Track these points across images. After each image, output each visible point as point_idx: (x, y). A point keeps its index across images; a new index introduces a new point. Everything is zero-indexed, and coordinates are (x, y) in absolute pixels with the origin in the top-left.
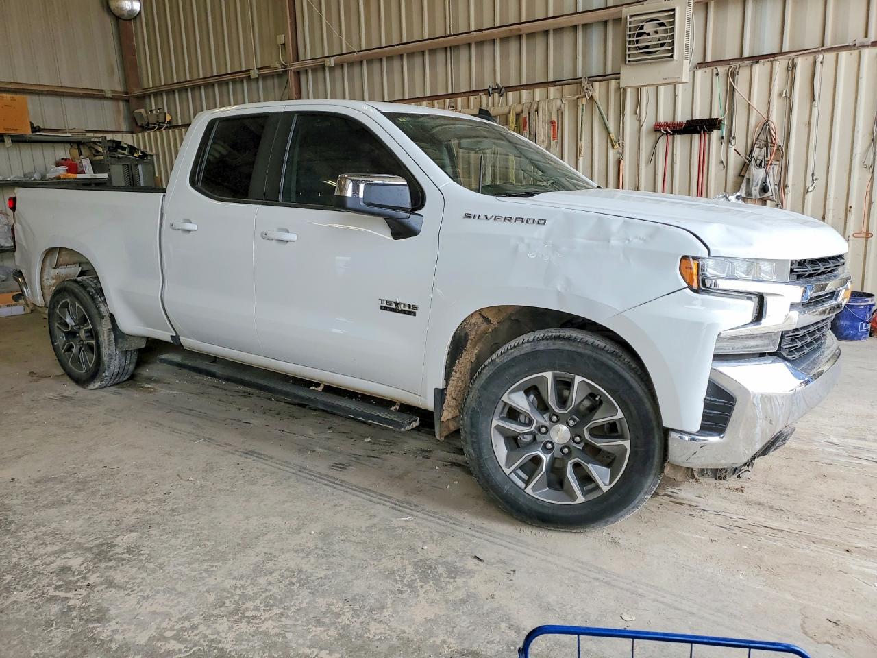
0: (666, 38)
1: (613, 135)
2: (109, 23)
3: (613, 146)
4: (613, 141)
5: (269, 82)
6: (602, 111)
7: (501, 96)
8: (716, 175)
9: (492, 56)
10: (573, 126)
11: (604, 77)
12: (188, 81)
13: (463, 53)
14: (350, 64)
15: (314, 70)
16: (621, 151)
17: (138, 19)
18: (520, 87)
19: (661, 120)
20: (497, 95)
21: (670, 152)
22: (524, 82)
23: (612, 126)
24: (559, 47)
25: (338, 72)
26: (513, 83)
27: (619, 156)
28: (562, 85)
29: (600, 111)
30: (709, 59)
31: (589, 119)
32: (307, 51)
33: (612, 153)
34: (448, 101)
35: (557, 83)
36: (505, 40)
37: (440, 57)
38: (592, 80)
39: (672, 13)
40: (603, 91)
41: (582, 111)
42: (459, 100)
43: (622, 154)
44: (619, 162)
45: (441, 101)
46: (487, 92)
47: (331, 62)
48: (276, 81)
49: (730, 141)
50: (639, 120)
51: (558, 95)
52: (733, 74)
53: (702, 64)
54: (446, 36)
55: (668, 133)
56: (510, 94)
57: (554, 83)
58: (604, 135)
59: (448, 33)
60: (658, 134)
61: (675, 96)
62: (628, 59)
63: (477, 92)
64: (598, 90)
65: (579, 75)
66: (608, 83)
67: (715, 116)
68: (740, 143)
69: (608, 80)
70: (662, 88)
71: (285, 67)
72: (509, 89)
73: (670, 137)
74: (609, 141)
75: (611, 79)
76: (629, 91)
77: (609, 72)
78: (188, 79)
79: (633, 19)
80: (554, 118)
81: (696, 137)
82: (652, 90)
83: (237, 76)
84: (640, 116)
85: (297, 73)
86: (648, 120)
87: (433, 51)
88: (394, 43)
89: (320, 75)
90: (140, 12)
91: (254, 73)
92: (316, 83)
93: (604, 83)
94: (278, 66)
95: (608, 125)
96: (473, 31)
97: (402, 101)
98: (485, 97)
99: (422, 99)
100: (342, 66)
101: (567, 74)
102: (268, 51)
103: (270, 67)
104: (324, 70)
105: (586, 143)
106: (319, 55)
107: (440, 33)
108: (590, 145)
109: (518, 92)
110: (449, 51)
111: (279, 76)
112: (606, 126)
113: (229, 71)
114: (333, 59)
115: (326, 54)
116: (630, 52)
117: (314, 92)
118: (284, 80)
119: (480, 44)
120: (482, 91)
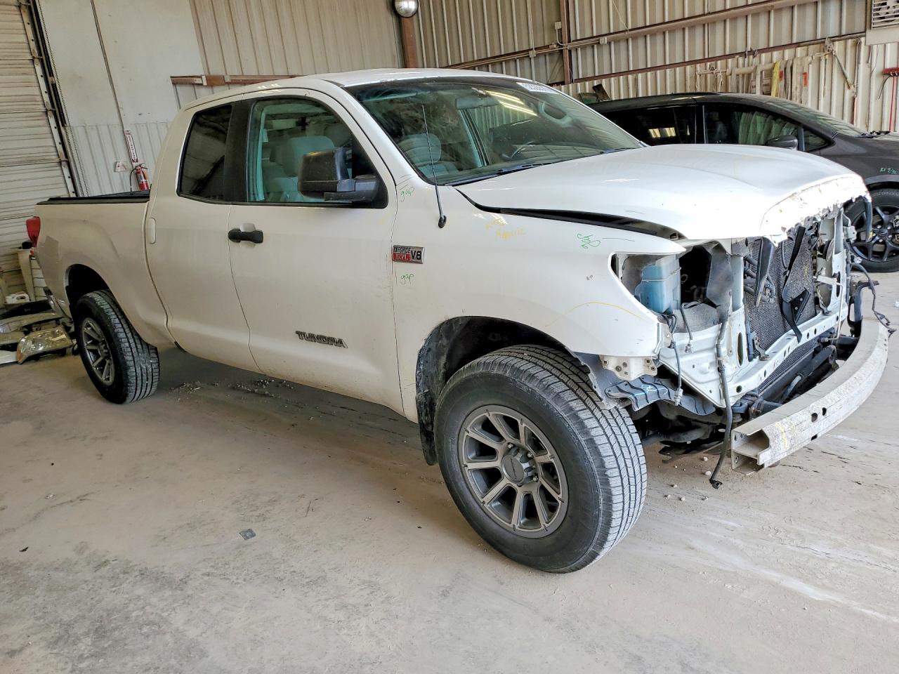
1: (849, 79)
2: (391, 21)
3: (849, 87)
4: (849, 83)
5: (542, 59)
6: (841, 62)
7: (754, 57)
9: (744, 27)
10: (816, 76)
11: (840, 37)
12: (463, 63)
13: (719, 27)
14: (617, 41)
15: (583, 48)
16: (855, 91)
17: (415, 17)
18: (768, 49)
19: (888, 66)
20: (751, 57)
22: (771, 45)
23: (848, 73)
24: (802, 18)
25: (605, 50)
26: (762, 45)
27: (853, 95)
28: (808, 45)
29: (839, 63)
31: (830, 68)
32: (578, 33)
33: (848, 94)
34: (709, 64)
35: (802, 44)
36: (756, 14)
37: (699, 31)
38: (833, 39)
40: (842, 48)
41: (826, 64)
42: (719, 62)
43: (857, 93)
44: (854, 99)
45: (703, 65)
46: (743, 54)
47: (604, 40)
48: (547, 57)
50: (871, 68)
51: (804, 54)
54: (704, 15)
55: (894, 75)
56: (763, 55)
57: (798, 44)
58: (842, 79)
59: (706, 12)
60: (886, 77)
62: (873, 26)
63: (732, 56)
64: (838, 47)
65: (819, 37)
66: (846, 42)
69: (846, 39)
70: (888, 46)
71: (562, 46)
72: (761, 51)
73: (895, 78)
74: (846, 84)
75: (848, 39)
76: (862, 48)
77: (844, 32)
78: (463, 62)
80: (805, 70)
82: (881, 47)
83: (512, 57)
84: (871, 64)
85: (570, 51)
86: (878, 66)
87: (692, 27)
88: (657, 22)
89: (589, 51)
90: (417, 12)
91: (532, 54)
92: (584, 57)
93: (842, 42)
94: (555, 46)
95: (845, 71)
96: (729, 10)
97: (664, 67)
98: (741, 60)
99: (684, 64)
100: (609, 43)
101: (809, 36)
102: (540, 34)
103: (547, 47)
104: (593, 47)
105: (827, 87)
106: (588, 35)
107: (698, 12)
108: (829, 88)
109: (770, 53)
110: (706, 25)
111: (551, 54)
112: (844, 74)
113: (503, 53)
114: (606, 38)
115: (595, 35)
116: (875, 21)
117: (583, 64)
118: (556, 57)
119: (734, 19)
120: (737, 54)
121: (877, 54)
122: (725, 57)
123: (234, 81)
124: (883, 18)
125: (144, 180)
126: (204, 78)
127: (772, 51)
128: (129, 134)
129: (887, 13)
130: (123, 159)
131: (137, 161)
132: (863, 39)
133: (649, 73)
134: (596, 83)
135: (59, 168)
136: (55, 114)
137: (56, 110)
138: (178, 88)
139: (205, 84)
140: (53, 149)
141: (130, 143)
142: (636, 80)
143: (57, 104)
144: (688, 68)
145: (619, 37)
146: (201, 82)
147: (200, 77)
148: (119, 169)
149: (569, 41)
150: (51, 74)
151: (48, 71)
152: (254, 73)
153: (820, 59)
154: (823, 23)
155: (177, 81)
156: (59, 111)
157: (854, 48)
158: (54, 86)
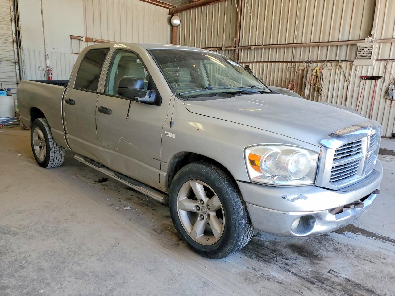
0: (369, 53)
1: (347, 78)
2: (169, 27)
3: (346, 81)
4: (346, 80)
5: (227, 52)
6: (344, 71)
8: (378, 92)
9: (308, 51)
10: (334, 75)
11: (345, 61)
13: (299, 49)
14: (258, 49)
15: (244, 50)
16: (349, 83)
17: (178, 27)
18: (317, 61)
19: (364, 74)
20: (310, 63)
21: (364, 85)
22: (318, 60)
23: (347, 76)
24: (331, 51)
25: (253, 51)
26: (315, 60)
27: (348, 84)
28: (332, 62)
30: (379, 59)
31: (340, 73)
32: (243, 43)
33: (346, 84)
34: (293, 63)
35: (330, 61)
36: (313, 47)
37: (290, 50)
38: (342, 61)
39: (372, 47)
40: (345, 65)
41: (338, 71)
42: (297, 64)
43: (349, 84)
44: (348, 86)
45: (290, 63)
46: (306, 62)
47: (253, 48)
48: (229, 51)
49: (384, 83)
50: (356, 75)
51: (330, 65)
52: (387, 64)
53: (377, 60)
54: (293, 44)
55: (365, 79)
56: (314, 63)
57: (328, 61)
58: (344, 78)
59: (294, 43)
60: (361, 79)
61: (368, 68)
62: (357, 58)
63: (302, 62)
64: (343, 65)
65: (337, 59)
67: (380, 75)
68: (387, 83)
70: (364, 67)
71: (235, 48)
72: (314, 62)
73: (365, 80)
74: (345, 80)
75: (348, 62)
76: (353, 66)
77: (347, 59)
79: (360, 47)
81: (373, 81)
82: (361, 67)
83: (215, 49)
84: (356, 73)
85: (238, 50)
86: (359, 74)
87: (288, 48)
88: (275, 44)
89: (246, 51)
90: (180, 25)
91: (223, 49)
92: (244, 53)
93: (346, 63)
94: (233, 47)
95: (346, 75)
96: (303, 43)
97: (275, 62)
98: (305, 63)
99: (283, 62)
100: (255, 49)
101: (333, 59)
102: (227, 42)
103: (229, 47)
104: (248, 50)
105: (338, 80)
106: (247, 45)
107: (291, 42)
108: (339, 81)
109: (317, 63)
110: (294, 48)
111: (231, 50)
112: (345, 75)
113: (212, 47)
114: (253, 47)
115: (249, 45)
116: (358, 56)
117: (243, 56)
118: (233, 52)
119: (305, 47)
120: (304, 61)
121: (359, 69)
122: (299, 62)
123: (96, 41)
124: (362, 55)
125: (50, 75)
126: (84, 38)
127: (318, 62)
128: (48, 56)
129: (364, 53)
130: (43, 66)
131: (49, 67)
132: (353, 63)
133: (269, 64)
134: (247, 64)
135: (14, 65)
136: (17, 42)
137: (18, 41)
138: (73, 40)
139: (84, 40)
140: (13, 57)
141: (47, 59)
142: (263, 66)
143: (19, 39)
144: (284, 64)
145: (258, 47)
146: (82, 39)
147: (82, 37)
148: (40, 69)
149: (239, 46)
150: (18, 26)
151: (17, 25)
152: (106, 39)
153: (336, 68)
154: (339, 54)
155: (72, 37)
156: (19, 42)
157: (350, 66)
158: (19, 31)
